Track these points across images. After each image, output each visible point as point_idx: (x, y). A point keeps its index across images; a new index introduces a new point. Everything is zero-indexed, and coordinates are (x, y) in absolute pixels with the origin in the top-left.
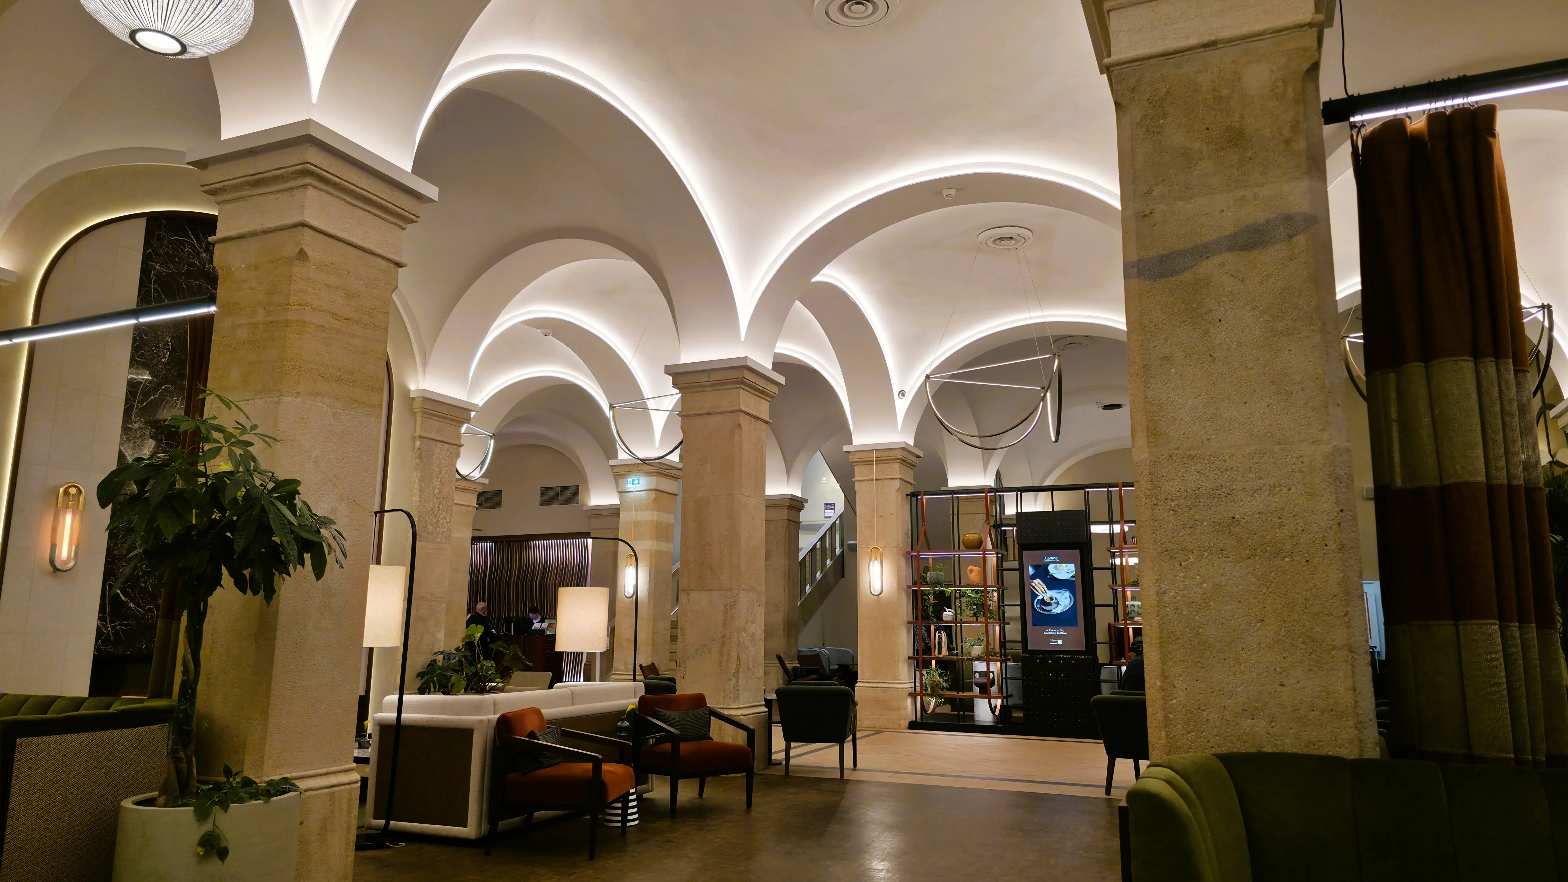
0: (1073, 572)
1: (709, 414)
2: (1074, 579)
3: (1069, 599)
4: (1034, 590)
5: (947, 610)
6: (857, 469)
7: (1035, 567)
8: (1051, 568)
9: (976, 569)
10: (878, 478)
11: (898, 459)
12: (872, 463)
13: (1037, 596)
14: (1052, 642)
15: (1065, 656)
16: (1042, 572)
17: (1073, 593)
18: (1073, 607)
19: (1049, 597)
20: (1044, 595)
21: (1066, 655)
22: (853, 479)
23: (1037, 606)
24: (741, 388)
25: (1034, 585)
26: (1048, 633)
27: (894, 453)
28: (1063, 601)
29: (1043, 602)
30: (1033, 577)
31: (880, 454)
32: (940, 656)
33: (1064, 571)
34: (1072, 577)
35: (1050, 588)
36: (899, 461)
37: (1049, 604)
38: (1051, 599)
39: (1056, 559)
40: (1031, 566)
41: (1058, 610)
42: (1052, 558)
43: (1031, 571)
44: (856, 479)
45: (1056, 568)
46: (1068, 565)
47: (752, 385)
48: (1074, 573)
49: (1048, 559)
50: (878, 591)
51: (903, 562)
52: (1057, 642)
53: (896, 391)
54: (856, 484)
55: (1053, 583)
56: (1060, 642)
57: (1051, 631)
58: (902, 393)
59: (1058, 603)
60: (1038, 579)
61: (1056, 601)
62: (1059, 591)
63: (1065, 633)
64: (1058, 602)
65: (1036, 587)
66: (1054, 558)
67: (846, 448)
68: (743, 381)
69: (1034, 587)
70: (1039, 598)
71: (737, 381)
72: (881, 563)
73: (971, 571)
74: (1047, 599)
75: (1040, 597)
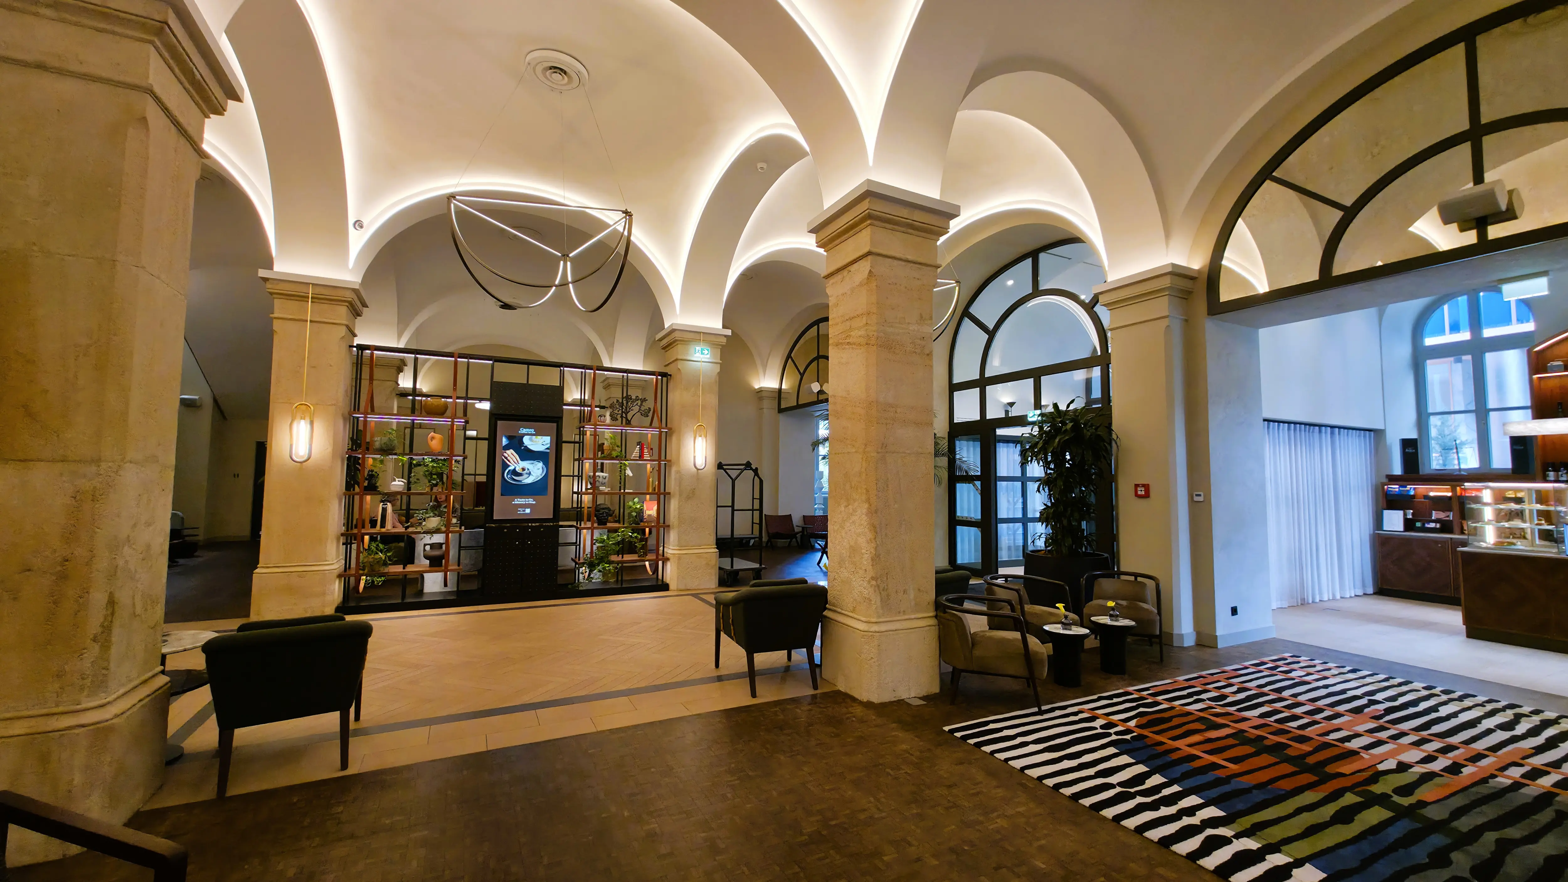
0: (547, 444)
1: (41, 67)
2: (548, 451)
3: (541, 470)
4: (505, 460)
5: (397, 479)
6: (277, 303)
7: (509, 438)
8: (526, 440)
9: (437, 436)
10: (313, 319)
11: (345, 301)
12: (306, 299)
13: (509, 466)
14: (520, 511)
15: (533, 525)
16: (516, 443)
17: (546, 464)
18: (545, 478)
19: (521, 467)
20: (516, 465)
21: (535, 523)
22: (271, 315)
23: (507, 476)
24: (151, 42)
25: (506, 455)
26: (517, 502)
27: (341, 293)
28: (535, 471)
29: (514, 472)
30: (506, 448)
31: (318, 290)
32: (383, 530)
33: (539, 443)
34: (547, 449)
35: (523, 459)
36: (347, 304)
37: (520, 475)
38: (523, 469)
39: (532, 431)
40: (506, 437)
41: (529, 480)
42: (527, 430)
43: (505, 441)
44: (275, 315)
45: (531, 440)
46: (544, 437)
47: (181, 54)
48: (549, 445)
49: (523, 431)
50: (302, 457)
51: (341, 423)
52: (524, 511)
53: (351, 220)
54: (275, 322)
55: (527, 454)
56: (528, 511)
57: (519, 501)
58: (359, 224)
59: (530, 474)
60: (511, 450)
61: (528, 472)
62: (532, 462)
63: (534, 502)
64: (530, 472)
65: (509, 458)
66: (530, 430)
67: (262, 273)
68: (162, 29)
69: (506, 458)
70: (510, 468)
71: (144, 24)
72: (312, 423)
73: (433, 438)
74: (518, 470)
75: (512, 468)
